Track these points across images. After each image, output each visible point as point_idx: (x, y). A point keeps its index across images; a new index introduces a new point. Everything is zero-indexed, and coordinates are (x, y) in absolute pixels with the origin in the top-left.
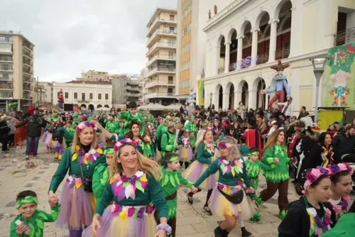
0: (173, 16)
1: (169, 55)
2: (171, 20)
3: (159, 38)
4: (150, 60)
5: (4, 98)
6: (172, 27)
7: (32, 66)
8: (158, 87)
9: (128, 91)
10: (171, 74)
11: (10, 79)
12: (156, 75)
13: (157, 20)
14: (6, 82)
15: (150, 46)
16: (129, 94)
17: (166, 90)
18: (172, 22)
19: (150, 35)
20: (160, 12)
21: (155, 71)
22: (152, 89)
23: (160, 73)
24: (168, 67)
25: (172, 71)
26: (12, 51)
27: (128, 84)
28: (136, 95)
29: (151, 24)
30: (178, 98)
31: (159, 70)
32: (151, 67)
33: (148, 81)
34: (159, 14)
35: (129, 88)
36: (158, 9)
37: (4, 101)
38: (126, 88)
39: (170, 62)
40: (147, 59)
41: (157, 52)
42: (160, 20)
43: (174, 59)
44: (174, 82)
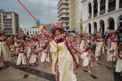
1: (66, 15)
2: (66, 2)
3: (62, 9)
5: (10, 34)
6: (67, 5)
7: (19, 23)
11: (12, 28)
14: (10, 29)
15: (59, 13)
17: (66, 28)
18: (67, 3)
19: (58, 9)
21: (61, 21)
24: (66, 20)
25: (67, 21)
26: (12, 18)
29: (59, 4)
30: (71, 31)
31: (62, 21)
32: (59, 20)
34: (62, 0)
37: (10, 35)
39: (66, 18)
40: (58, 17)
41: (61, 14)
42: (62, 2)
43: (68, 16)
44: (68, 25)
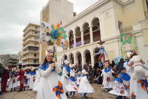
0: (37, 27)
1: (35, 44)
3: (30, 36)
4: (24, 47)
6: (36, 32)
8: (28, 59)
9: (10, 63)
10: (35, 53)
12: (27, 54)
13: (29, 29)
15: (24, 40)
16: (11, 64)
17: (33, 61)
18: (36, 30)
19: (25, 35)
20: (30, 25)
21: (27, 51)
22: (25, 61)
23: (30, 53)
24: (34, 50)
25: (36, 51)
27: (10, 59)
28: (15, 65)
29: (26, 30)
31: (29, 51)
32: (25, 50)
33: (23, 57)
34: (30, 26)
35: (11, 61)
36: (30, 24)
38: (9, 61)
39: (35, 47)
40: (23, 46)
41: (28, 43)
42: (31, 29)
43: (37, 46)
44: (37, 57)
